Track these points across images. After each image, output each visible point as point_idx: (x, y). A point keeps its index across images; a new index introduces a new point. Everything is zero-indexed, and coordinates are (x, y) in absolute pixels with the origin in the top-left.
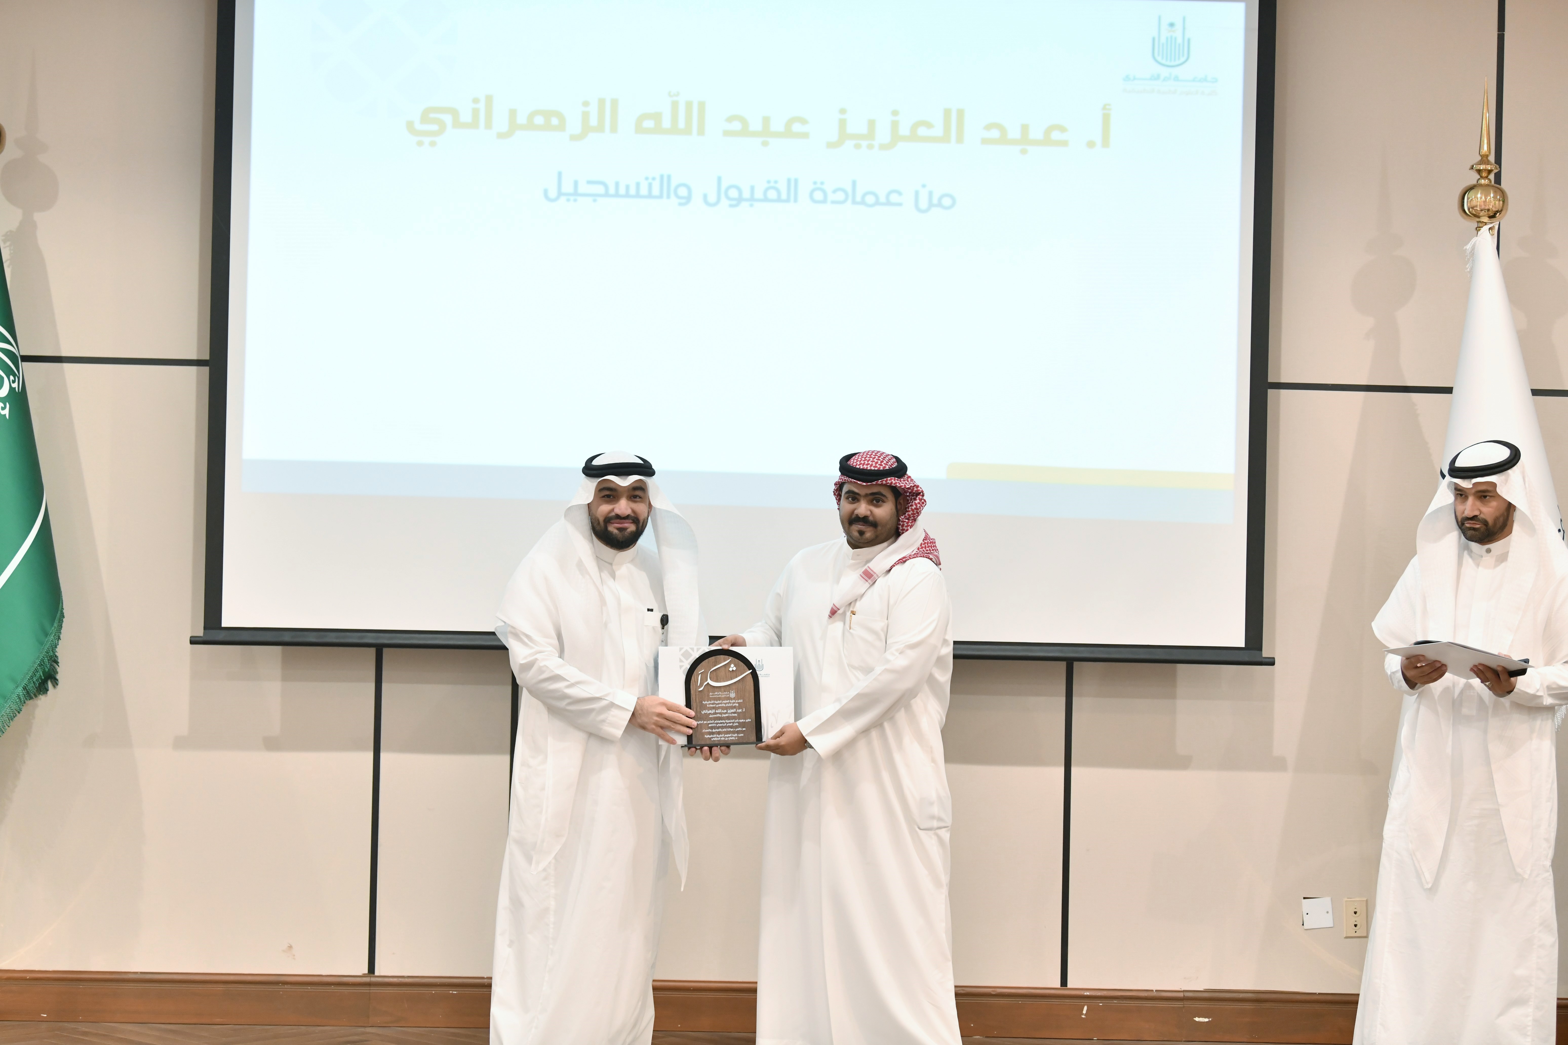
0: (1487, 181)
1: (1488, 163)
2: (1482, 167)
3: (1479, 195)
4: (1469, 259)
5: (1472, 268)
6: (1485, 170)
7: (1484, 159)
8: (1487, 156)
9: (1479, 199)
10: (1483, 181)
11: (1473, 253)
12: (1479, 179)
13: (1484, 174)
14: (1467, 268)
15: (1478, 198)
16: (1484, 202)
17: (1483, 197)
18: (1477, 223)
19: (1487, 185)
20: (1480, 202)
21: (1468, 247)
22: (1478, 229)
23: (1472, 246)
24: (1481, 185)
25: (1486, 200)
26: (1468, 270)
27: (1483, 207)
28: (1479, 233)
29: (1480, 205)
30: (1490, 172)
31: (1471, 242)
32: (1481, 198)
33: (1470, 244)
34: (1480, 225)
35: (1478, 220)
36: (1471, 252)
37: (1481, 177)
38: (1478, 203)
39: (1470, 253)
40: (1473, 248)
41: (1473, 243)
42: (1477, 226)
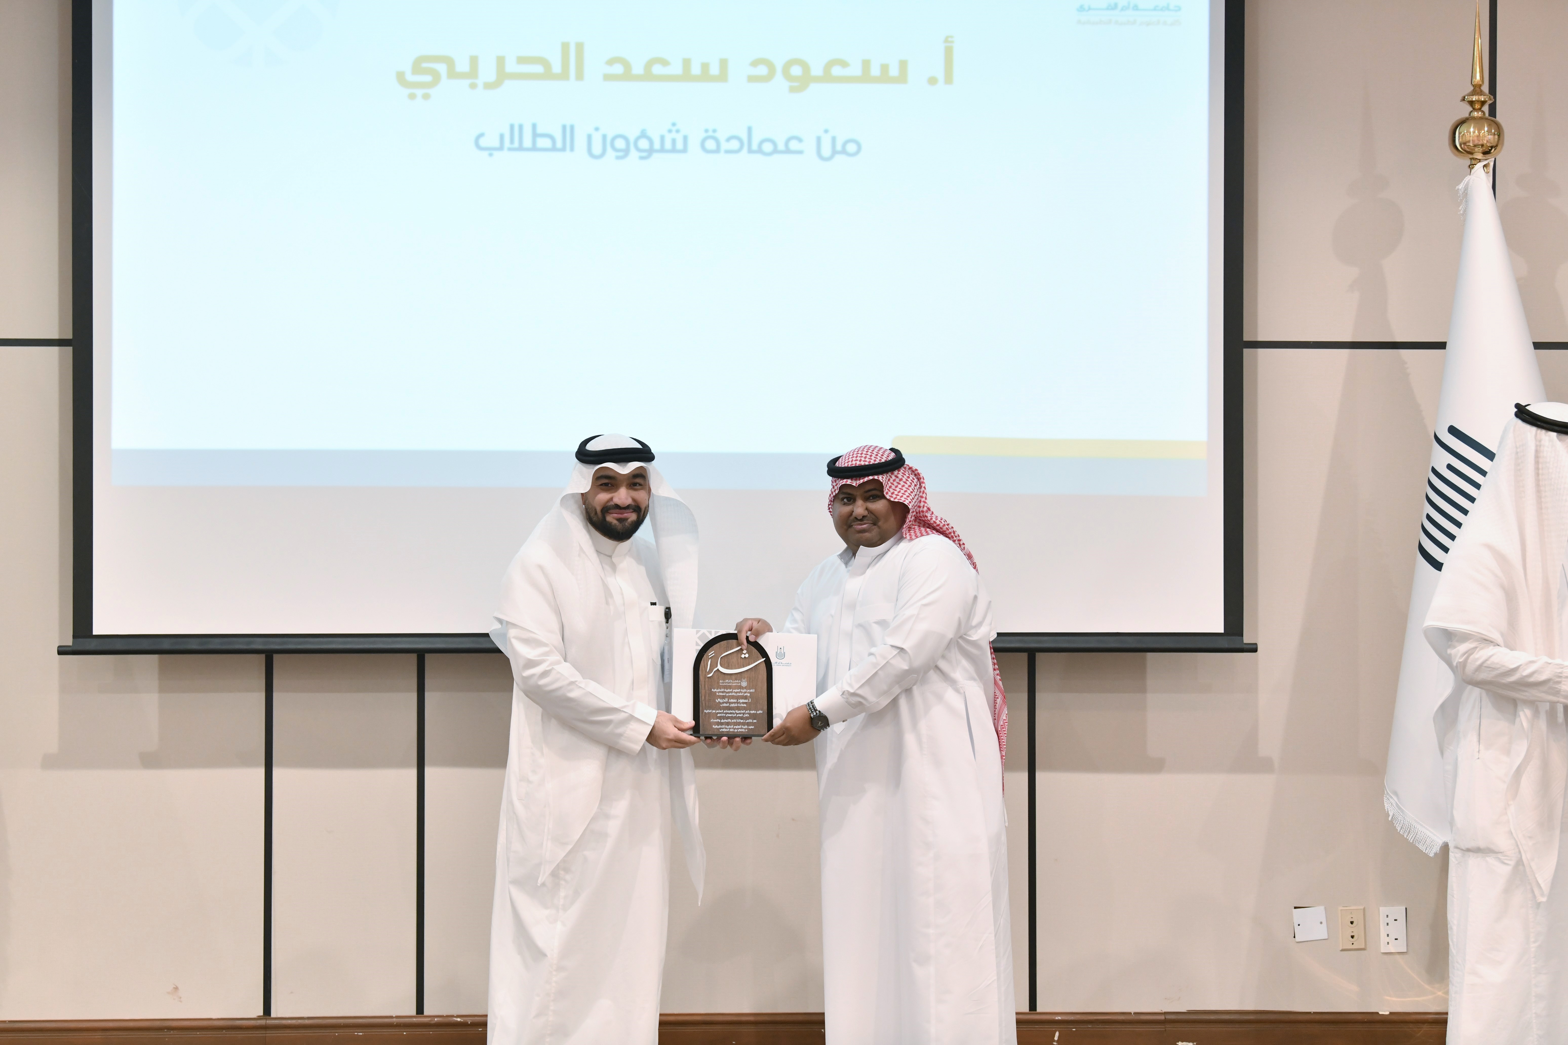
0: (1480, 113)
1: (1481, 93)
2: (1474, 98)
3: (1472, 130)
4: (1461, 200)
5: (1465, 211)
6: (1478, 101)
7: (1477, 89)
8: (1480, 86)
9: (1472, 133)
10: (1476, 113)
11: (1467, 194)
12: (1471, 111)
13: (1477, 106)
14: (1460, 210)
15: (1470, 133)
16: (1477, 136)
17: (1476, 132)
18: (1469, 161)
19: (1481, 118)
20: (1473, 137)
21: (1461, 186)
22: (1471, 166)
23: (1465, 186)
24: (1474, 118)
25: (1479, 134)
26: (1462, 212)
27: (1476, 142)
28: (1473, 171)
29: (1473, 140)
30: (1483, 103)
31: (1463, 181)
32: (1474, 132)
33: (1462, 183)
34: (1473, 162)
35: (1471, 156)
36: (1464, 192)
37: (1474, 109)
38: (1471, 138)
39: (1463, 194)
40: (1466, 189)
41: (1465, 183)
42: (1470, 164)
